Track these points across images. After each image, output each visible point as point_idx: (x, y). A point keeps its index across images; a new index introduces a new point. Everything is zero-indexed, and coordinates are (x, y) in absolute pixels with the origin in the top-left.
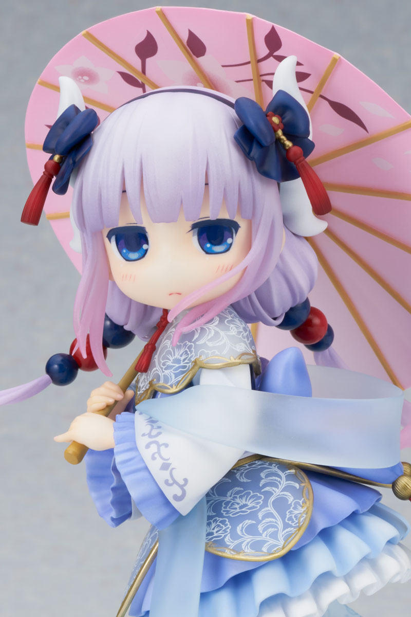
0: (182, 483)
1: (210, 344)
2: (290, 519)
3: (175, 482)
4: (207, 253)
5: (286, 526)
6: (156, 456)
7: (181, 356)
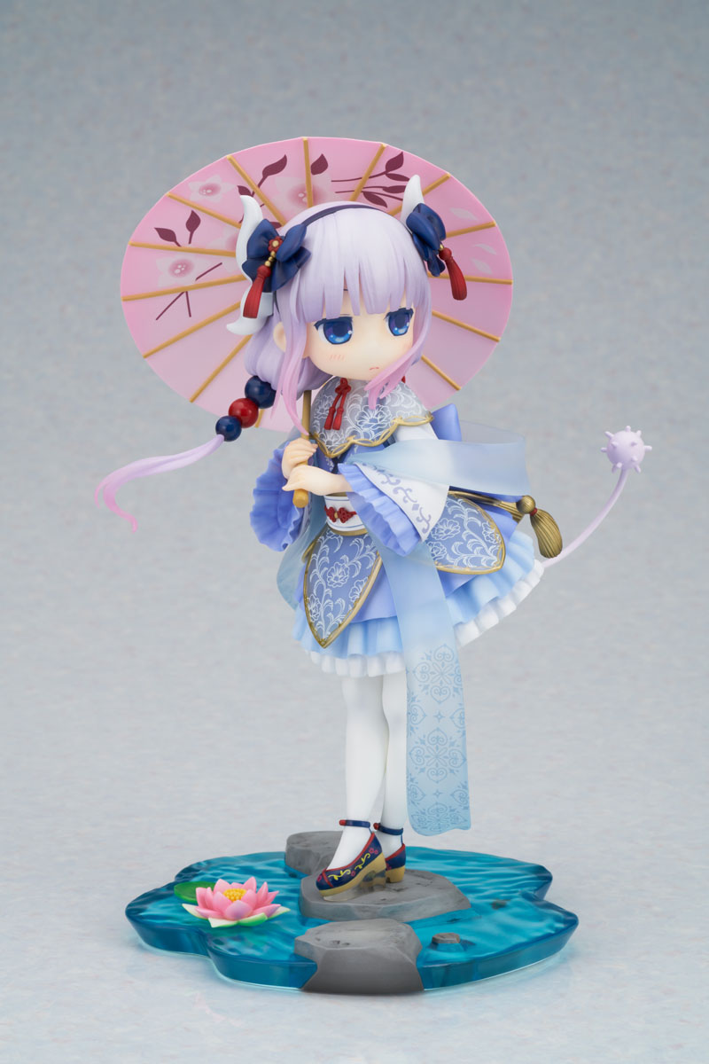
0: (427, 519)
1: (406, 407)
2: (488, 538)
3: (424, 519)
4: (395, 335)
5: (489, 545)
6: (407, 499)
7: (377, 416)
